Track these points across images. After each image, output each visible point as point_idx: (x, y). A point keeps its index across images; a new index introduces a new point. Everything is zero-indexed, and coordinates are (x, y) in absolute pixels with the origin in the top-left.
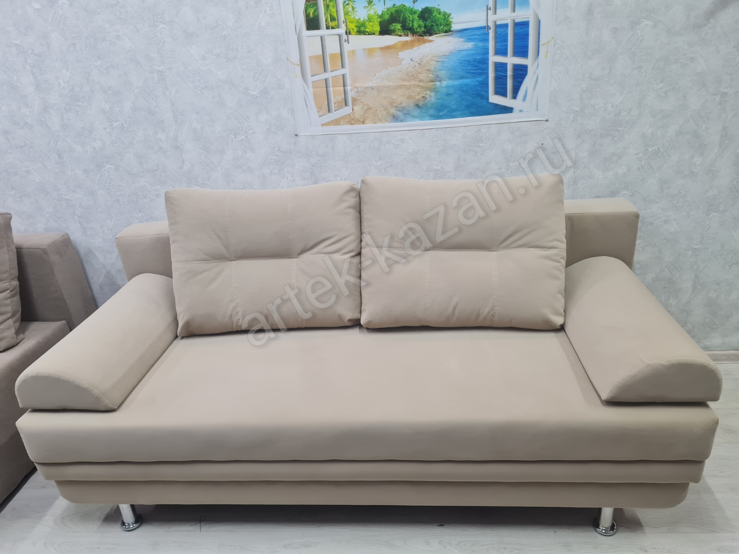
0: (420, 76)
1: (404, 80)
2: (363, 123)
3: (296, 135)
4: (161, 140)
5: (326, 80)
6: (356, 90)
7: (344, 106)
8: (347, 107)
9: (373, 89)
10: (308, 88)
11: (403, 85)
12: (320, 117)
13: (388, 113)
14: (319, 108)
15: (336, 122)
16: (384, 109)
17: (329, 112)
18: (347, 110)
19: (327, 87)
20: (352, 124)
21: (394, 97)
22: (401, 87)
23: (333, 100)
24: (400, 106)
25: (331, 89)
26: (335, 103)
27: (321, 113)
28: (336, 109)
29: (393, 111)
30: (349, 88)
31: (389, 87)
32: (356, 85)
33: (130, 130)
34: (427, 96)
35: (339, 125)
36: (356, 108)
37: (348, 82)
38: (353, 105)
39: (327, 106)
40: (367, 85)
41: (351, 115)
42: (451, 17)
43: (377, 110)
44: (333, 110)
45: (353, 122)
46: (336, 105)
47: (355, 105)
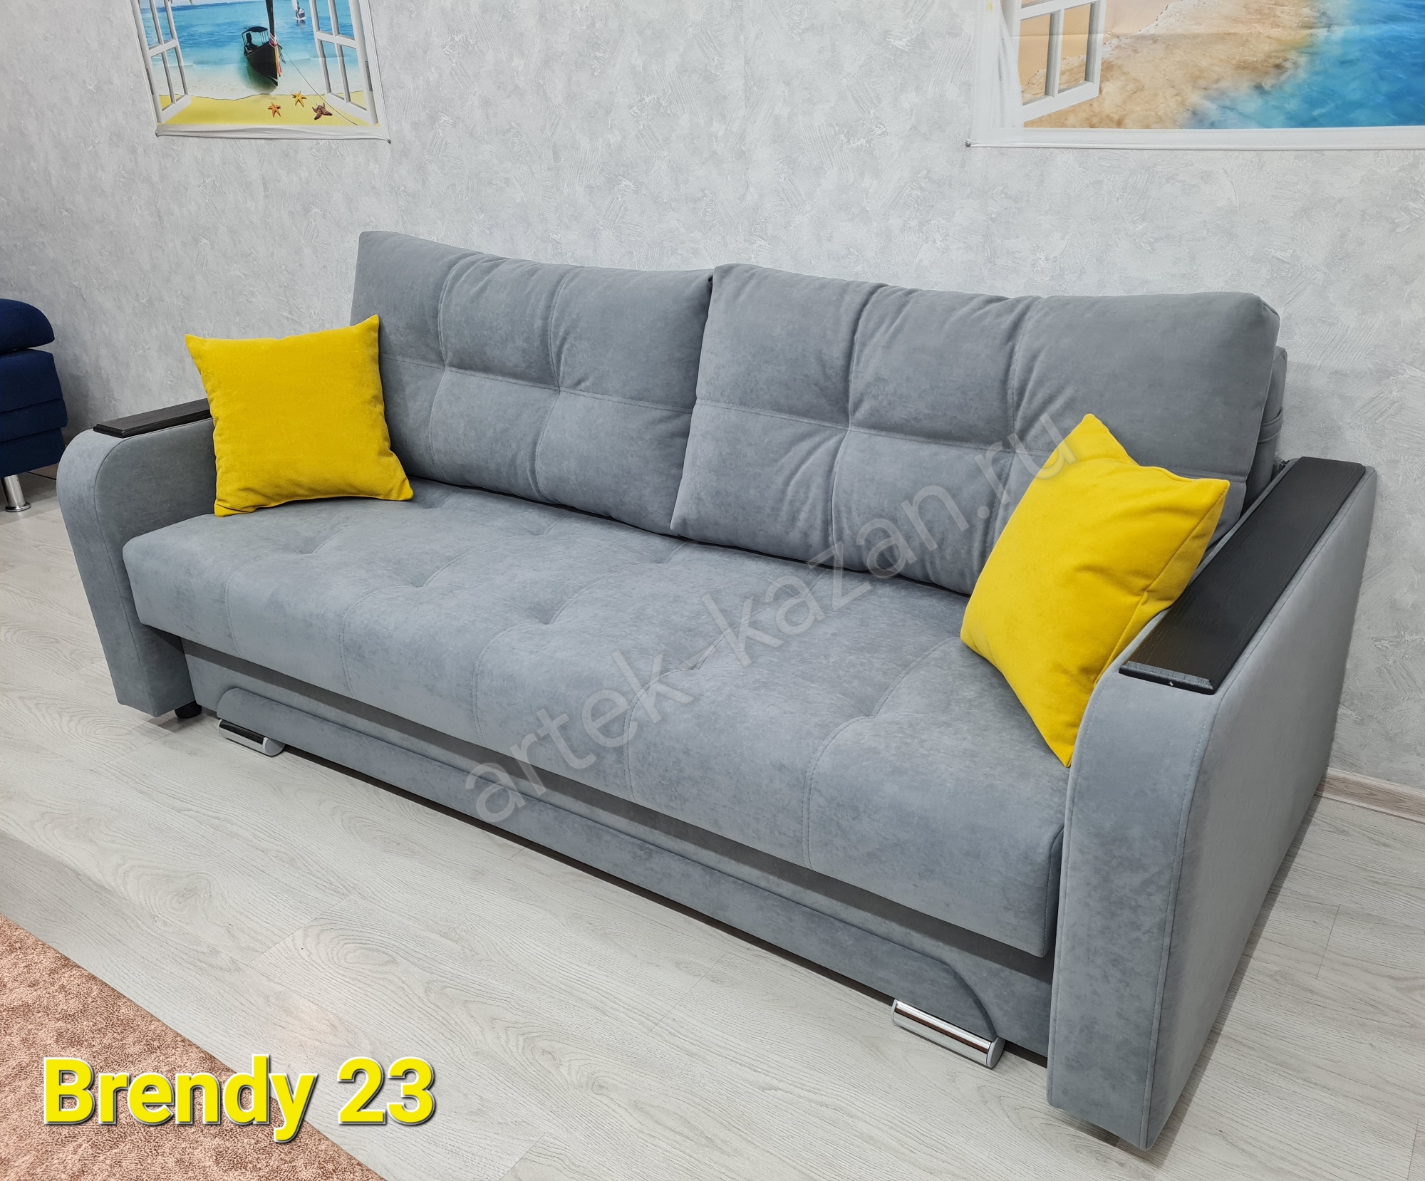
0: (1278, 13)
1: (1236, 21)
2: (1119, 124)
3: (968, 146)
4: (716, 138)
5: (1052, 16)
6: (1115, 42)
7: (1082, 81)
8: (1089, 84)
9: (1155, 41)
10: (1011, 36)
11: (1229, 34)
12: (1024, 104)
13: (1182, 103)
14: (1027, 84)
15: (1058, 120)
16: (1175, 92)
17: (1047, 93)
18: (1088, 91)
19: (1051, 34)
20: (1092, 126)
21: (1204, 63)
22: (1222, 37)
23: (1059, 66)
24: (1215, 86)
25: (1060, 39)
26: (1063, 73)
27: (1028, 96)
28: (1062, 87)
29: (1195, 98)
30: (1099, 37)
31: (1195, 36)
32: (1117, 30)
33: (669, 112)
34: (1288, 65)
35: (1063, 125)
36: (1109, 87)
37: (1102, 23)
38: (1104, 78)
39: (1043, 80)
40: (1144, 31)
41: (1095, 105)
43: (1156, 95)
44: (1056, 90)
45: (1095, 120)
46: (1065, 78)
47: (1108, 80)
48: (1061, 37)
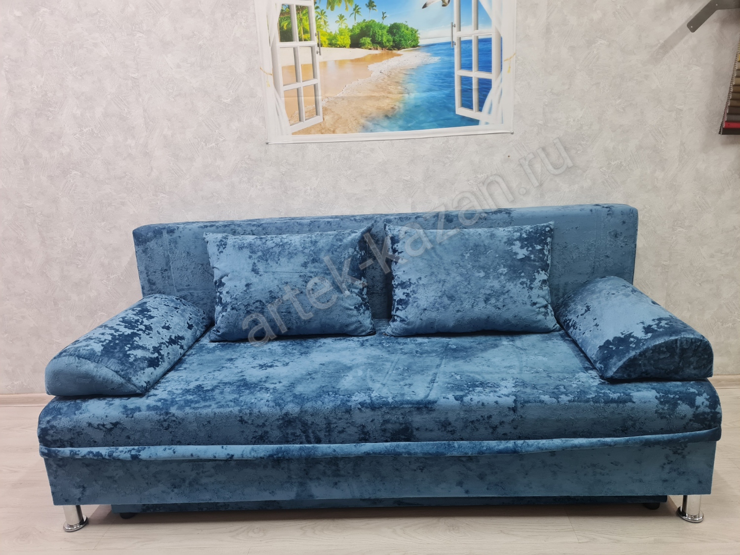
0: (389, 88)
1: (374, 91)
2: (334, 132)
3: (267, 143)
4: (130, 147)
5: (298, 89)
6: (327, 100)
7: (315, 115)
8: (318, 116)
9: (343, 99)
10: (280, 97)
11: (372, 96)
12: (291, 125)
13: (358, 123)
14: (291, 117)
15: (307, 131)
16: (354, 119)
17: (300, 121)
18: (318, 119)
19: (298, 96)
20: (322, 133)
21: (364, 107)
22: (370, 98)
23: (304, 109)
24: (370, 116)
25: (302, 99)
26: (306, 112)
27: (292, 122)
28: (307, 118)
29: (363, 121)
30: (320, 98)
31: (359, 97)
32: (327, 95)
33: (99, 136)
34: (396, 107)
35: (310, 133)
36: (327, 118)
37: (320, 92)
38: (324, 114)
39: (298, 115)
40: (338, 95)
41: (322, 125)
42: (418, 32)
43: (347, 120)
44: (304, 120)
45: (323, 131)
46: (307, 114)
47: (326, 115)
48: (303, 98)
